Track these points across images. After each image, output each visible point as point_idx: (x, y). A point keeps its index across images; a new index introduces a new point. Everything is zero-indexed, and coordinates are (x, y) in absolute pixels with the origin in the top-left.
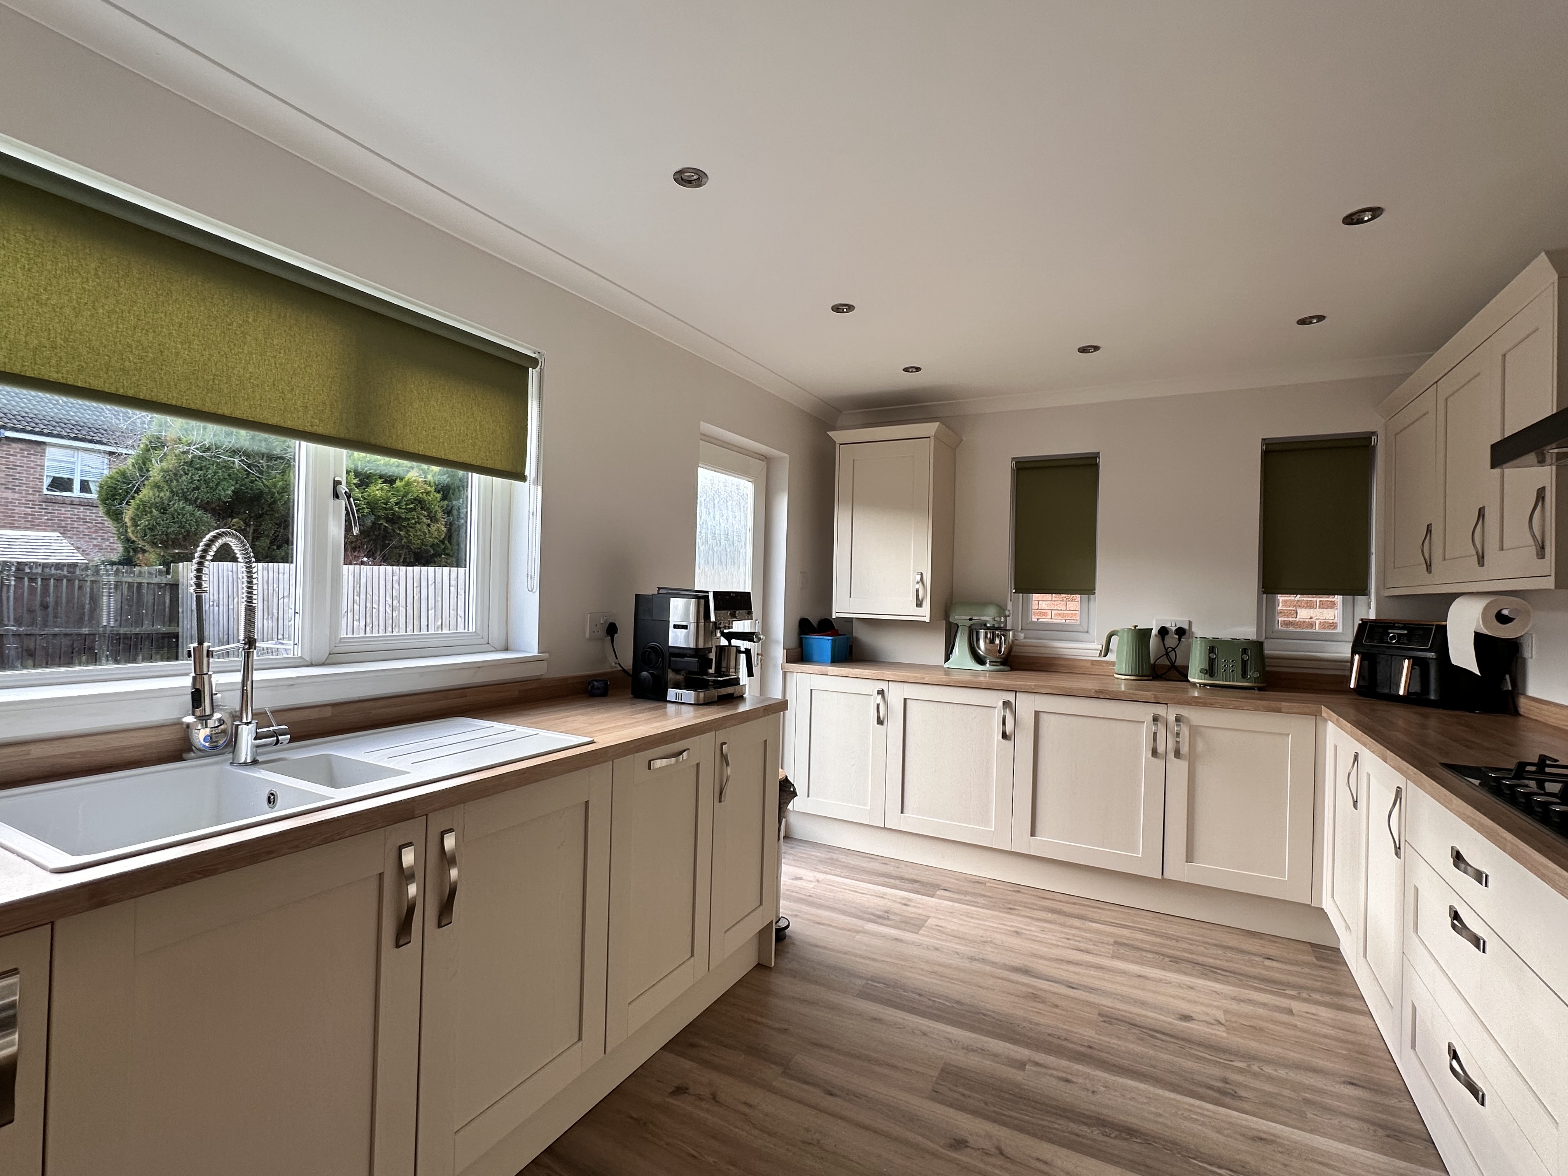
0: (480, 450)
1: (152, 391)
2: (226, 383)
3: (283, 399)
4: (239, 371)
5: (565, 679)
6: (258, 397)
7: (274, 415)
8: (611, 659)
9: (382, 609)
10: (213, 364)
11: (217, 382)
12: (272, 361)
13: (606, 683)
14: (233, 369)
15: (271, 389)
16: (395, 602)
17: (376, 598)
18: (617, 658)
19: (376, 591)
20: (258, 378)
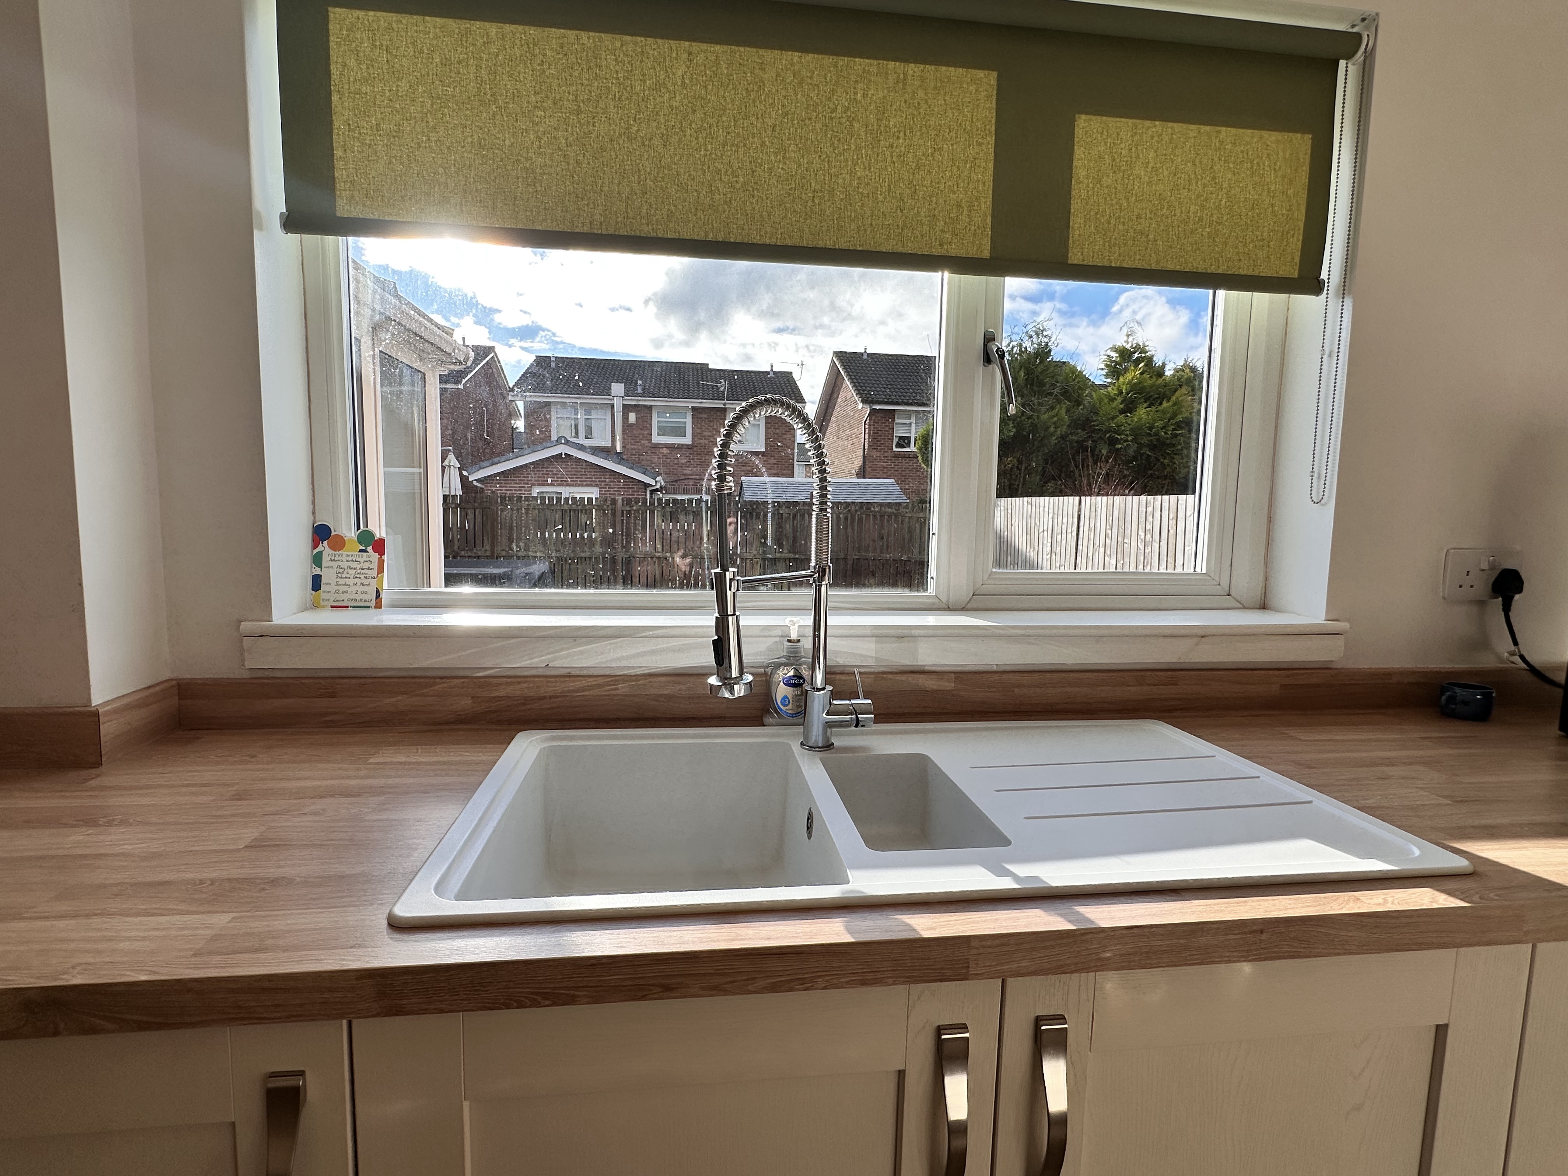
0: (1226, 243)
1: (743, 229)
2: (829, 200)
3: (901, 211)
4: (844, 179)
5: (1387, 674)
6: (868, 213)
7: (889, 236)
8: (1504, 646)
9: (1134, 544)
10: (813, 176)
11: (817, 201)
12: (887, 153)
13: (1487, 696)
14: (837, 176)
15: (885, 198)
16: (1149, 536)
17: (1128, 532)
18: (1516, 643)
19: (1128, 525)
20: (867, 184)
